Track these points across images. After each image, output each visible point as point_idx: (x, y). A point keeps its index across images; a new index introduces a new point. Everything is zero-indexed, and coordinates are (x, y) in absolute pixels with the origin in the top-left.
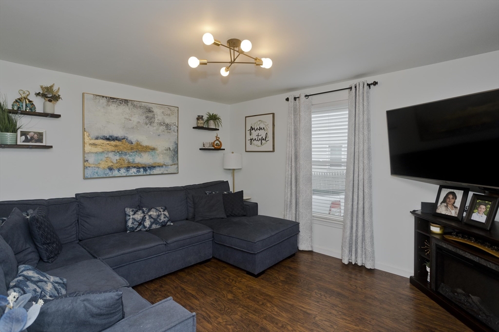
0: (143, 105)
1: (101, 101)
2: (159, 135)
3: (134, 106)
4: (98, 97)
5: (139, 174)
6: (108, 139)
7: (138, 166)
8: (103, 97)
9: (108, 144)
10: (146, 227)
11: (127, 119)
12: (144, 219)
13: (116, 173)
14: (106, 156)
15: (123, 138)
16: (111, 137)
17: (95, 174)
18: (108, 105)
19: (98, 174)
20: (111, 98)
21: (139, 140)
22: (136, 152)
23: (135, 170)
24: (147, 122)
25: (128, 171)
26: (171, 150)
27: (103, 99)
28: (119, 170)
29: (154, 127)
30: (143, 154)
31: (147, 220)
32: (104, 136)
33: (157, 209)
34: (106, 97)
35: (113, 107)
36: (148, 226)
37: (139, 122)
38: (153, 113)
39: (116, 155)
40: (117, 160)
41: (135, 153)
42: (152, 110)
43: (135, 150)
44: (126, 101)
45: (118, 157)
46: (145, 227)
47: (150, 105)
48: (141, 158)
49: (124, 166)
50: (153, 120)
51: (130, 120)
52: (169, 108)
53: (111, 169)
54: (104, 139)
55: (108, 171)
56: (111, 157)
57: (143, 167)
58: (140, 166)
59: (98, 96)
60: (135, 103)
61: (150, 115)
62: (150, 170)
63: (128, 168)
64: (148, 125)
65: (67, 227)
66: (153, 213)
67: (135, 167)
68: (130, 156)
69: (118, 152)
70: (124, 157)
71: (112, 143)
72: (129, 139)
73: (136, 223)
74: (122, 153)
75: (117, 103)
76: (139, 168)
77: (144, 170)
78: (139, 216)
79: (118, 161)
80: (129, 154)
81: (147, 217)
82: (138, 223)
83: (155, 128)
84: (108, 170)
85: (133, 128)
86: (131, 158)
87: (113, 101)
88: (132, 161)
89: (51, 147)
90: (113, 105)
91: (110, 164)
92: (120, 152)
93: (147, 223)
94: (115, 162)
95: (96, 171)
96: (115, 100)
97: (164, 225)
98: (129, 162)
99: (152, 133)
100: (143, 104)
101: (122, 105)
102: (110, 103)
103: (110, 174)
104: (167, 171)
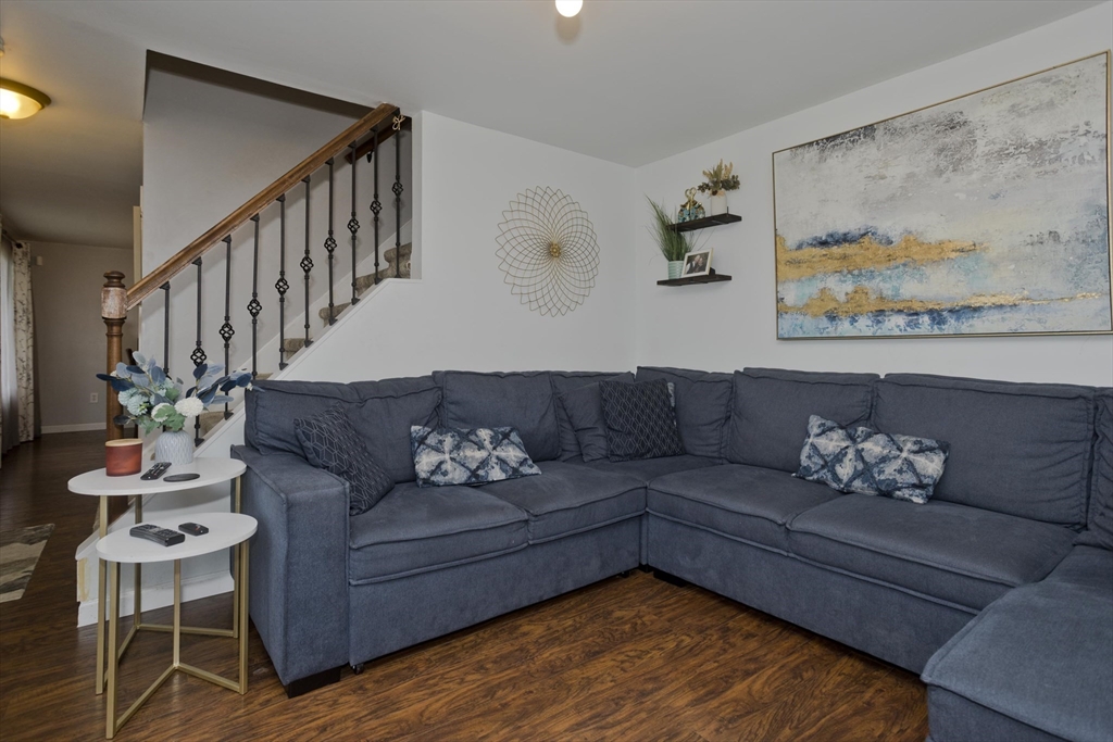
0: (924, 119)
1: (807, 156)
2: (995, 197)
3: (893, 133)
4: (800, 150)
5: (917, 331)
6: (824, 244)
7: (910, 308)
8: (811, 144)
9: (825, 255)
10: (840, 481)
11: (874, 178)
12: (839, 457)
13: (845, 327)
14: (821, 285)
15: (862, 232)
16: (831, 236)
17: (798, 328)
18: (822, 160)
19: (805, 329)
20: (827, 139)
21: (913, 229)
22: (905, 265)
23: (901, 320)
24: (943, 164)
25: (879, 322)
26: (1063, 238)
27: (811, 149)
28: (853, 320)
29: (970, 173)
30: (928, 270)
31: (846, 460)
32: (815, 239)
33: (892, 440)
34: (817, 142)
35: (836, 160)
36: (845, 479)
37: (910, 176)
38: (964, 129)
39: (845, 281)
40: (847, 294)
41: (901, 268)
42: (962, 119)
43: (900, 261)
44: (869, 130)
45: (849, 287)
46: (837, 479)
47: (951, 108)
48: (921, 281)
49: (866, 308)
50: (966, 151)
51: (883, 178)
52: (1044, 81)
53: (832, 317)
54: (815, 246)
55: (825, 322)
56: (833, 287)
57: (930, 312)
58: (917, 307)
59: (800, 146)
60: (897, 124)
61: (955, 137)
62: (958, 319)
63: (879, 314)
64: (948, 174)
65: (702, 425)
66: (874, 447)
67: (900, 311)
68: (884, 280)
69: (850, 272)
70: (866, 284)
71: (835, 250)
72: (880, 232)
73: (816, 459)
74: (860, 275)
75: (844, 145)
76: (916, 314)
77: (933, 319)
78: (832, 443)
79: (849, 297)
80: (881, 274)
81: (851, 454)
82: (822, 462)
83: (975, 176)
84: (825, 319)
85: (892, 198)
86: (888, 285)
87: (833, 146)
88: (890, 293)
89: (729, 278)
90: (835, 155)
91: (832, 305)
92: (856, 272)
93: (845, 471)
94: (842, 298)
95: (799, 322)
96: (839, 141)
97: (886, 492)
98: (882, 298)
99: (962, 196)
100: (925, 115)
101: (857, 145)
102: (827, 153)
103: (831, 331)
104: (1040, 321)
